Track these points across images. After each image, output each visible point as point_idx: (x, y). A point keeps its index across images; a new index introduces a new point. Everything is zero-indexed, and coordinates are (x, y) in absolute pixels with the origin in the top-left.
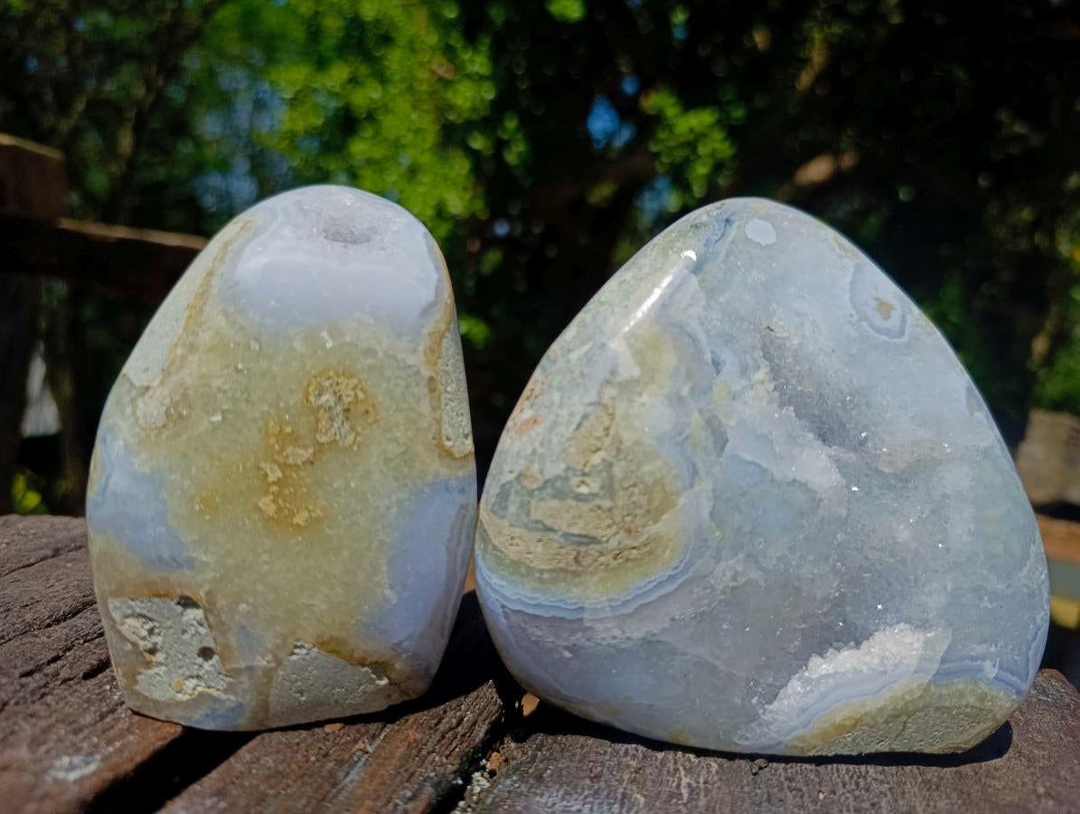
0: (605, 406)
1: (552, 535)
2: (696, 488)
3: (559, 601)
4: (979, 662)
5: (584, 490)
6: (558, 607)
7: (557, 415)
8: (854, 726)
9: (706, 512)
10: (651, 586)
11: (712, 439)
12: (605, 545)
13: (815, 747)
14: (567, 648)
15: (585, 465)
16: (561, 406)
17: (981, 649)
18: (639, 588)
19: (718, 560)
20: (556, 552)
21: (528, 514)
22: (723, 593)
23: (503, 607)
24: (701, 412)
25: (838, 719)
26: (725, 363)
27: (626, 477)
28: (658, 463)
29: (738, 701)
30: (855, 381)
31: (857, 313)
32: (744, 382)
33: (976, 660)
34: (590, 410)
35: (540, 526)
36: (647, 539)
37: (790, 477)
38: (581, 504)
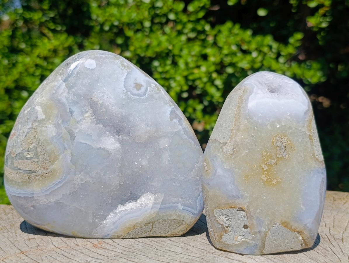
0: (34, 129)
1: (21, 171)
2: (65, 153)
3: (26, 191)
4: (176, 204)
5: (29, 156)
6: (25, 193)
7: (20, 132)
8: (134, 227)
9: (69, 160)
10: (54, 185)
11: (70, 137)
12: (37, 173)
13: (122, 235)
14: (32, 206)
15: (28, 148)
16: (21, 130)
17: (176, 200)
18: (50, 186)
19: (75, 175)
20: (22, 176)
21: (13, 165)
22: (78, 185)
23: (10, 195)
24: (66, 128)
25: (127, 225)
26: (74, 111)
27: (42, 151)
28: (52, 146)
29: (91, 221)
30: (124, 113)
31: (126, 89)
32: (81, 117)
33: (175, 203)
34: (29, 130)
35: (17, 168)
36: (51, 170)
37: (99, 147)
38: (28, 161)
